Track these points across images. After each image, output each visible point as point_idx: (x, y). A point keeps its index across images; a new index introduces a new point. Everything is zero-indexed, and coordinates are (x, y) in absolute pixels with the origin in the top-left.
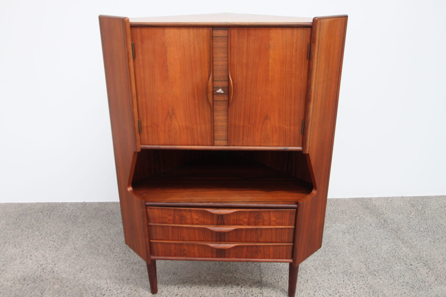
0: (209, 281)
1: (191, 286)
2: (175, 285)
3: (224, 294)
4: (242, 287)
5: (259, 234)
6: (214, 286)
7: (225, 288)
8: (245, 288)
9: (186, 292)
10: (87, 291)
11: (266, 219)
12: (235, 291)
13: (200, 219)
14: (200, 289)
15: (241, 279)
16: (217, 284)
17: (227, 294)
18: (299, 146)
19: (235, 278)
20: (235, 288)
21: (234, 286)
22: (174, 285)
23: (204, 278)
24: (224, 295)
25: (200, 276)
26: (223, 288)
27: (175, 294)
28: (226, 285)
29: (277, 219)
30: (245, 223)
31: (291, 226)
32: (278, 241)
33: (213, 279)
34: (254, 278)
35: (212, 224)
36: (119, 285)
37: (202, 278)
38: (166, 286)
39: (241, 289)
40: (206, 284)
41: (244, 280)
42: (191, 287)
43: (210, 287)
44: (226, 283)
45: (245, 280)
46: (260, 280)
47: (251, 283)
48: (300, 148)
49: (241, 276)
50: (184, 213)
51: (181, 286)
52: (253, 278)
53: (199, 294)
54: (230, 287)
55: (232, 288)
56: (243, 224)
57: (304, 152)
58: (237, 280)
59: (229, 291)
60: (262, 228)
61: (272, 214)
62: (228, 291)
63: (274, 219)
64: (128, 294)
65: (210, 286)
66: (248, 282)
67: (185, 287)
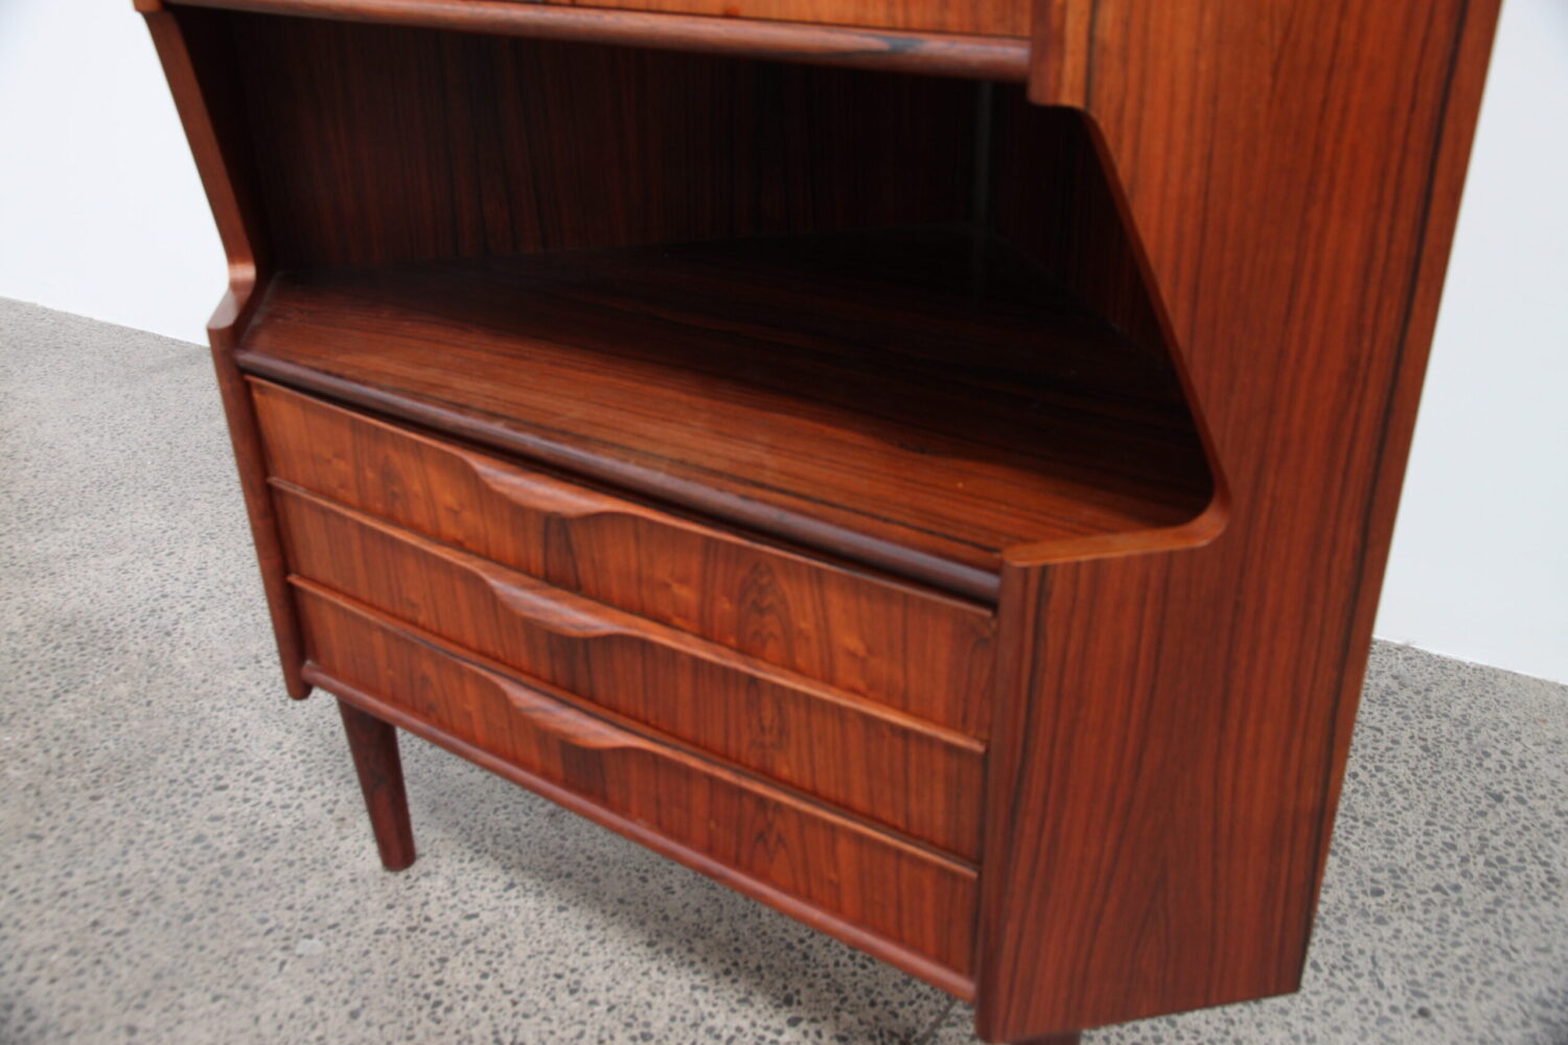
0: (666, 918)
1: (568, 901)
2: (506, 869)
3: (679, 1015)
4: (794, 1022)
5: (767, 723)
6: (669, 951)
7: (706, 989)
8: (806, 1033)
9: (519, 920)
10: (187, 746)
11: (803, 625)
12: (739, 1029)
13: (469, 516)
14: (592, 938)
15: (827, 976)
16: (691, 950)
17: (689, 1022)
18: (1014, 37)
19: (806, 957)
20: (751, 1013)
21: (759, 1001)
22: (504, 867)
23: (660, 892)
24: (673, 1019)
25: (649, 876)
26: (697, 980)
27: (466, 907)
28: (727, 972)
29: (870, 651)
30: (686, 617)
31: (964, 731)
32: (886, 815)
33: (695, 918)
34: (902, 1004)
35: (521, 567)
36: (310, 770)
37: (651, 884)
38: (469, 854)
39: (780, 1032)
40: (642, 923)
41: (839, 991)
42: (561, 909)
43: (641, 949)
44: (736, 964)
45: (848, 991)
46: (921, 1031)
47: (861, 1022)
48: (1011, 53)
49: (844, 959)
50: (398, 460)
51: (529, 883)
52: (896, 999)
53: (562, 959)
54: (730, 992)
55: (741, 1001)
56: (677, 621)
57: (1039, 94)
58: (805, 973)
59: (711, 1015)
60: (782, 688)
61: (836, 601)
62: (708, 1009)
63: (852, 642)
64: (303, 823)
65: (650, 944)
66: (851, 1013)
67: (540, 894)
